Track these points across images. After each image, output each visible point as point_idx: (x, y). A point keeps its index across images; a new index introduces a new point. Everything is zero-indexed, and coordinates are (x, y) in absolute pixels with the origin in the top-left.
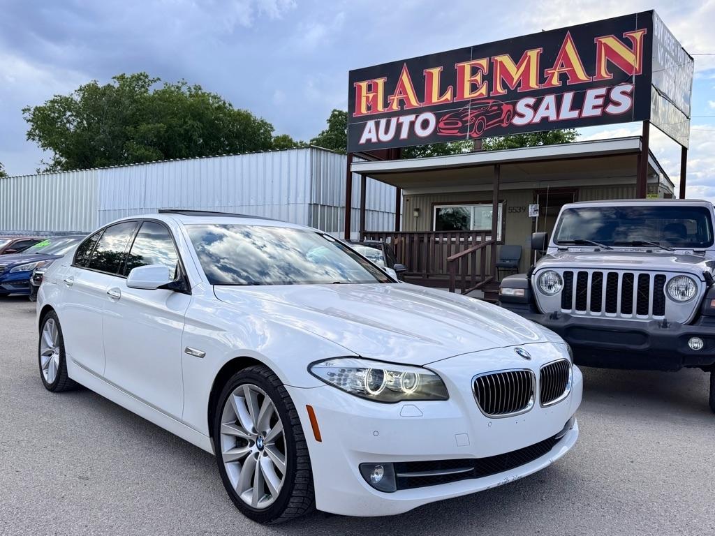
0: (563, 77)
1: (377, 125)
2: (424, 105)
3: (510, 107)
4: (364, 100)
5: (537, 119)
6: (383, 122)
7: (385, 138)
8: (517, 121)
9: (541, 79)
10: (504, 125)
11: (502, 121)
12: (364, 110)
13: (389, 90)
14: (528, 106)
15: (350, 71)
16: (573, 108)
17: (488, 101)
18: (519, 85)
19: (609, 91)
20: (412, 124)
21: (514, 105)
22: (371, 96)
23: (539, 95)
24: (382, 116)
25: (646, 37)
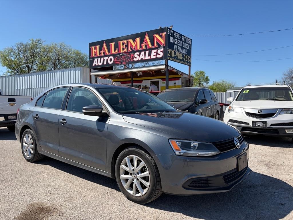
0: (146, 46)
1: (98, 60)
2: (110, 54)
3: (133, 55)
4: (93, 52)
5: (140, 59)
6: (99, 59)
7: (100, 64)
8: (135, 59)
9: (141, 47)
10: (132, 61)
11: (131, 59)
12: (94, 55)
13: (100, 49)
14: (137, 55)
15: (89, 43)
16: (149, 56)
17: (127, 53)
18: (135, 49)
19: (157, 51)
20: (107, 60)
21: (134, 54)
22: (95, 51)
23: (140, 51)
24: (99, 57)
25: (166, 35)
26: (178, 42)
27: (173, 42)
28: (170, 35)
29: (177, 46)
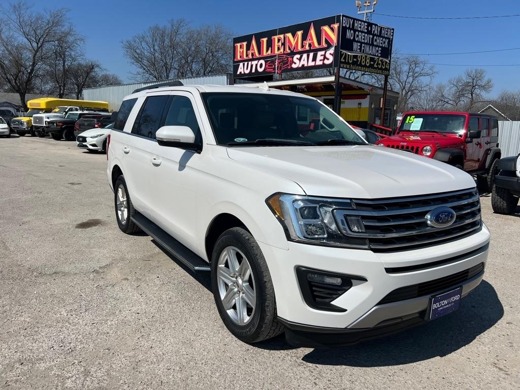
0: (310, 45)
1: (244, 65)
2: (260, 56)
3: (292, 59)
4: (238, 53)
5: (300, 66)
6: (246, 64)
8: (294, 66)
9: (302, 46)
10: (289, 68)
11: (288, 65)
13: (248, 48)
14: (297, 58)
15: (233, 39)
16: (313, 61)
17: (284, 55)
18: (294, 49)
19: (325, 52)
20: (256, 65)
21: (293, 57)
22: (241, 51)
23: (301, 53)
24: (245, 60)
25: (339, 27)
26: (363, 37)
27: (352, 38)
28: (348, 26)
29: (359, 44)
